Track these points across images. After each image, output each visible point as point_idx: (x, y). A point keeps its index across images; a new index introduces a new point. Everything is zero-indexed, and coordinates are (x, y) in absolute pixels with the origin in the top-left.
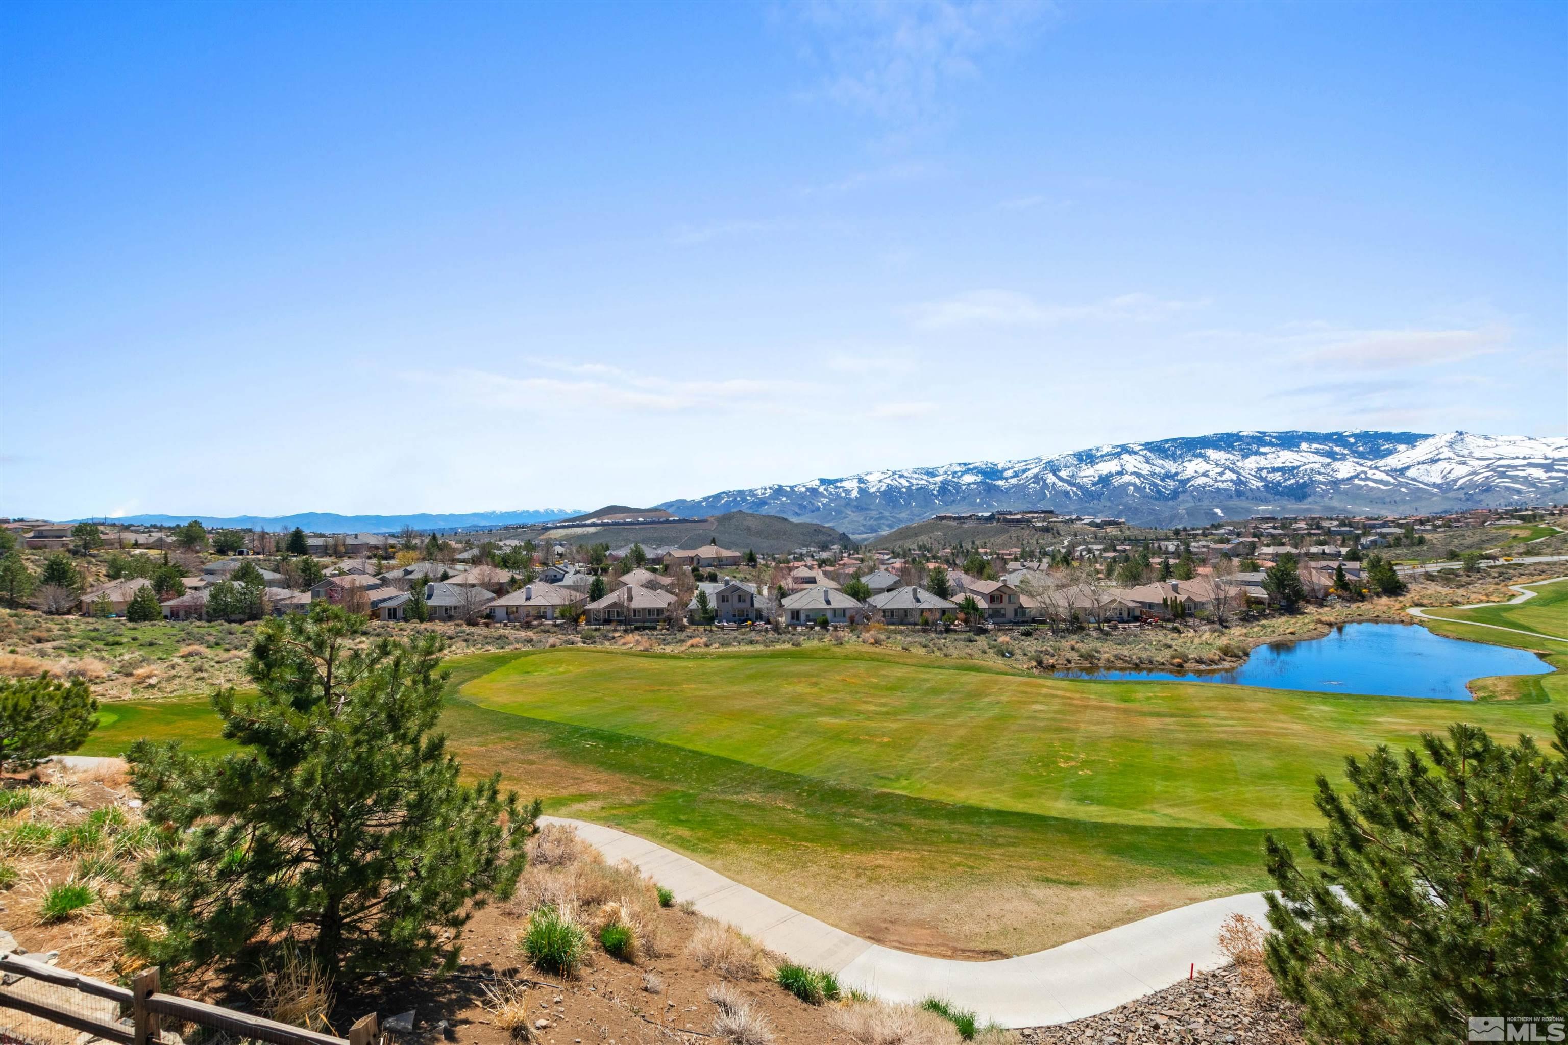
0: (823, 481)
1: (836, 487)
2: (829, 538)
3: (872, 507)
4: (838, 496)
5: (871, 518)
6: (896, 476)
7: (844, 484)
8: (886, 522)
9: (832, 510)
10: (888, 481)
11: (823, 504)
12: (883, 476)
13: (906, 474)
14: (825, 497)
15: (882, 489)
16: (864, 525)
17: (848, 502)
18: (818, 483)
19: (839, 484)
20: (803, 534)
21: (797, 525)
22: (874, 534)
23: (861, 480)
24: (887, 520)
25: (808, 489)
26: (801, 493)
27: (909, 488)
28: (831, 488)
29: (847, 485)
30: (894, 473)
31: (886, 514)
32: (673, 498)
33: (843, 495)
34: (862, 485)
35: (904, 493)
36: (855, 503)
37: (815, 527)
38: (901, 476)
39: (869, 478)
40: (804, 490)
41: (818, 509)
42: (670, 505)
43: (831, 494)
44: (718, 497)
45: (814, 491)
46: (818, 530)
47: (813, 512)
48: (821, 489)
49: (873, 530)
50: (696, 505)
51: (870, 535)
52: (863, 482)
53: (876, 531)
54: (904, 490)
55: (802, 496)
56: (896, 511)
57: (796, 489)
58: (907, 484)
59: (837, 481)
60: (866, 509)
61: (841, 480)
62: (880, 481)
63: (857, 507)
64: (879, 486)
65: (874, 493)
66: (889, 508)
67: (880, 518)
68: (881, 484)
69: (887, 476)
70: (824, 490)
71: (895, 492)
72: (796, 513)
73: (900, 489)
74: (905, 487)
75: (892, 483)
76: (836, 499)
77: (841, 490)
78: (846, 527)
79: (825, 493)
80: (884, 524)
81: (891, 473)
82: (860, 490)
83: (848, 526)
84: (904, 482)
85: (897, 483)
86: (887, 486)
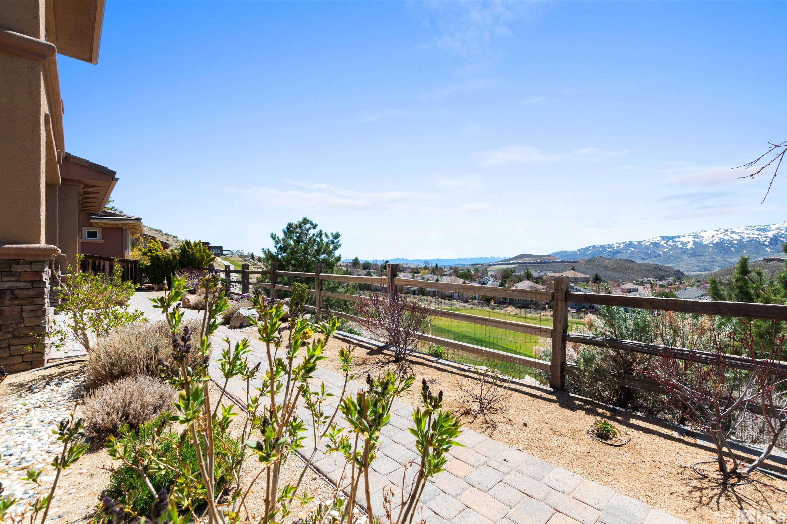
0: (663, 238)
1: (675, 241)
2: (666, 273)
3: (705, 254)
4: (677, 247)
5: (704, 261)
6: (729, 233)
7: (681, 239)
8: (718, 264)
9: (671, 256)
10: (721, 236)
11: (663, 252)
12: (716, 233)
13: (737, 231)
14: (666, 248)
15: (715, 242)
16: (697, 266)
17: (684, 251)
18: (660, 239)
19: (677, 240)
20: (647, 271)
21: (641, 265)
22: (707, 272)
23: (695, 236)
24: (718, 262)
25: (651, 243)
26: (646, 246)
27: (740, 241)
28: (670, 242)
29: (684, 240)
30: (726, 231)
31: (718, 259)
32: (559, 250)
33: (680, 246)
34: (697, 240)
35: (735, 244)
36: (691, 252)
37: (656, 266)
38: (732, 233)
39: (703, 234)
40: (648, 243)
41: (660, 255)
42: (557, 254)
43: (670, 245)
44: (587, 249)
45: (656, 245)
46: (657, 268)
47: (655, 257)
48: (662, 243)
49: (705, 269)
50: (573, 254)
51: (704, 273)
52: (698, 238)
53: (709, 270)
54: (736, 242)
55: (647, 247)
56: (727, 256)
57: (642, 244)
58: (739, 238)
59: (675, 237)
60: (701, 255)
61: (679, 237)
62: (713, 236)
63: (690, 254)
64: (712, 239)
65: (707, 244)
66: (721, 254)
67: (712, 261)
68: (714, 238)
69: (720, 232)
70: (665, 243)
71: (727, 243)
72: (642, 258)
73: (731, 241)
74: (736, 240)
75: (724, 238)
76: (674, 249)
77: (678, 243)
78: (682, 267)
79: (665, 245)
80: (715, 265)
81: (723, 231)
82: (695, 243)
83: (684, 266)
84: (736, 237)
85: (729, 237)
86: (720, 240)
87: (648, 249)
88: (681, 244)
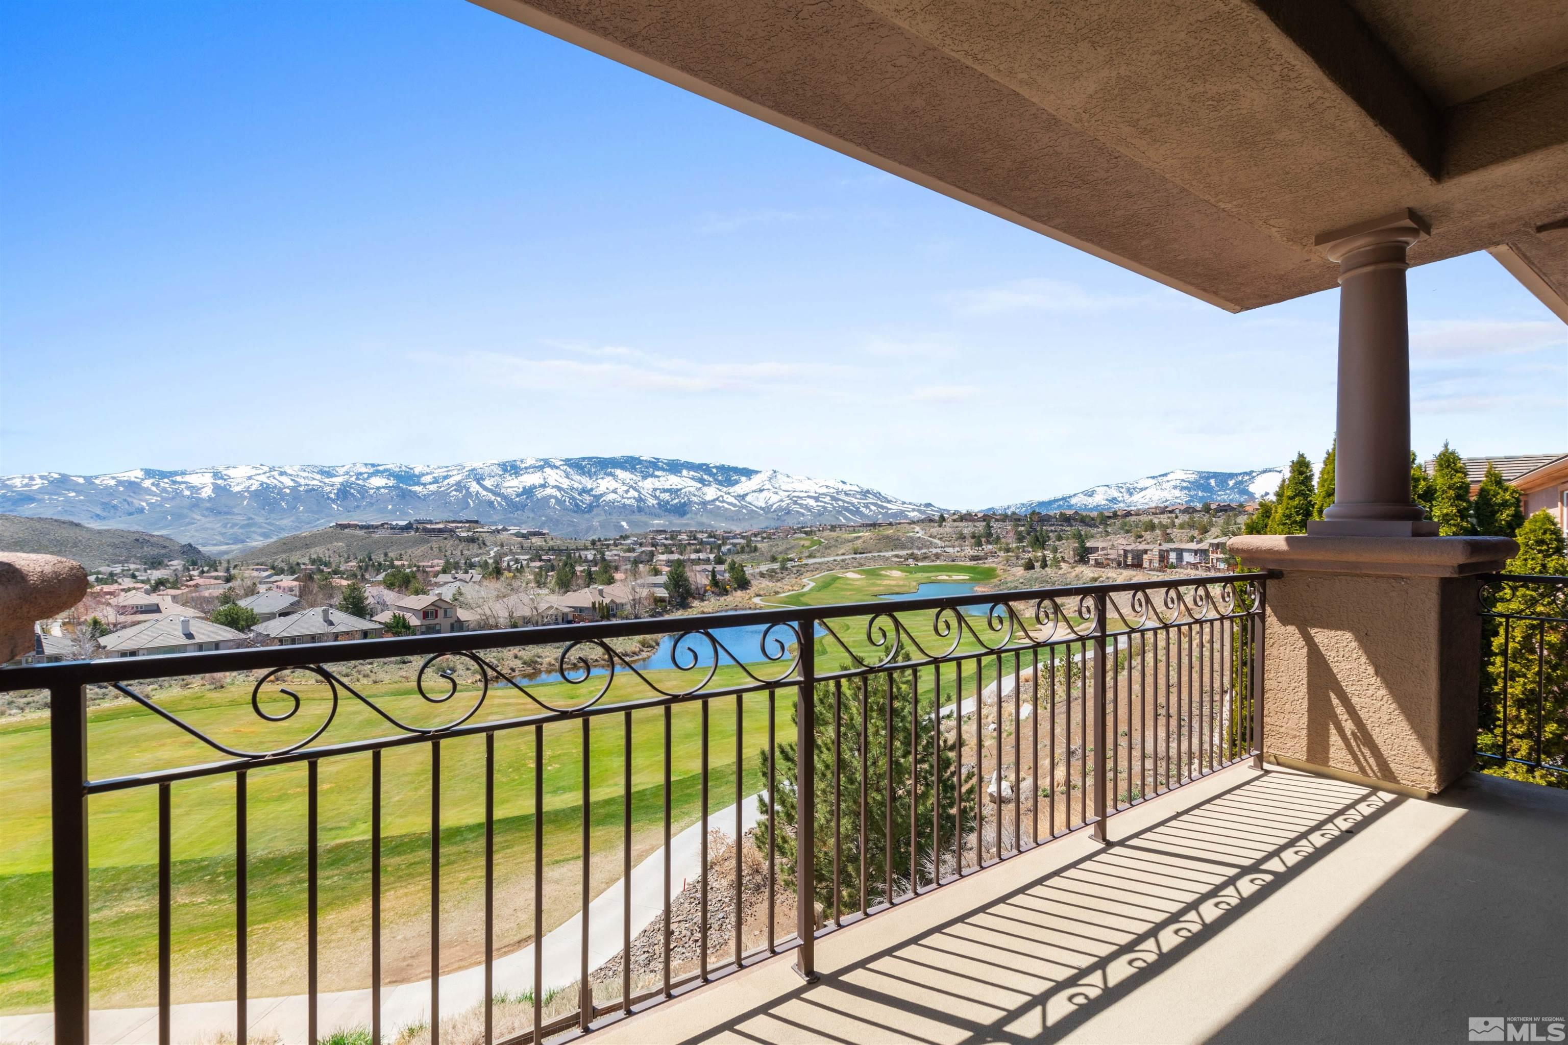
0: (149, 473)
1: (174, 482)
2: (163, 551)
3: (236, 510)
4: (178, 494)
5: (234, 525)
6: (275, 473)
7: (187, 478)
8: (260, 530)
9: (167, 512)
10: (263, 478)
11: (148, 504)
12: (254, 472)
13: (289, 472)
14: (154, 494)
15: (253, 488)
16: (222, 534)
17: (196, 503)
18: (140, 474)
19: (179, 479)
20: (115, 546)
21: (99, 532)
22: (240, 546)
23: (216, 475)
24: (261, 527)
25: (120, 483)
26: (107, 488)
27: (294, 489)
28: (165, 483)
29: (194, 480)
30: (272, 469)
31: (260, 520)
33: (187, 493)
34: (219, 482)
35: (287, 495)
36: (208, 505)
37: (136, 536)
38: (282, 474)
39: (231, 472)
40: (113, 482)
41: (141, 510)
43: (164, 490)
45: (133, 487)
46: (141, 541)
47: (130, 514)
48: (147, 483)
49: (237, 540)
51: (234, 547)
52: (222, 478)
53: (243, 541)
54: (288, 491)
55: (110, 492)
56: (272, 515)
57: (97, 482)
58: (292, 484)
59: (176, 473)
60: (226, 513)
61: (183, 473)
62: (250, 478)
63: (207, 509)
64: (248, 483)
65: (239, 492)
66: (263, 512)
67: (248, 525)
68: (251, 482)
69: (261, 472)
70: (153, 484)
71: (273, 492)
72: (98, 516)
73: (281, 489)
74: (288, 487)
75: (269, 482)
76: (173, 498)
77: (183, 486)
78: (193, 536)
79: (154, 489)
80: (255, 532)
81: (267, 469)
82: (216, 488)
83: (196, 534)
84: (287, 481)
85: (276, 482)
86: (261, 485)
87: (111, 494)
88: (188, 488)
